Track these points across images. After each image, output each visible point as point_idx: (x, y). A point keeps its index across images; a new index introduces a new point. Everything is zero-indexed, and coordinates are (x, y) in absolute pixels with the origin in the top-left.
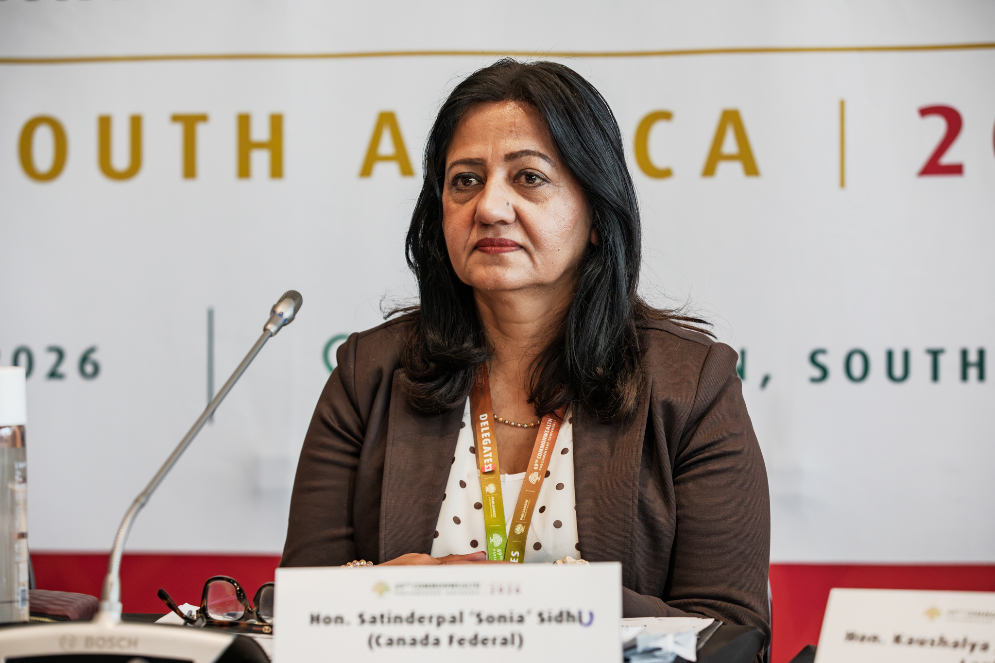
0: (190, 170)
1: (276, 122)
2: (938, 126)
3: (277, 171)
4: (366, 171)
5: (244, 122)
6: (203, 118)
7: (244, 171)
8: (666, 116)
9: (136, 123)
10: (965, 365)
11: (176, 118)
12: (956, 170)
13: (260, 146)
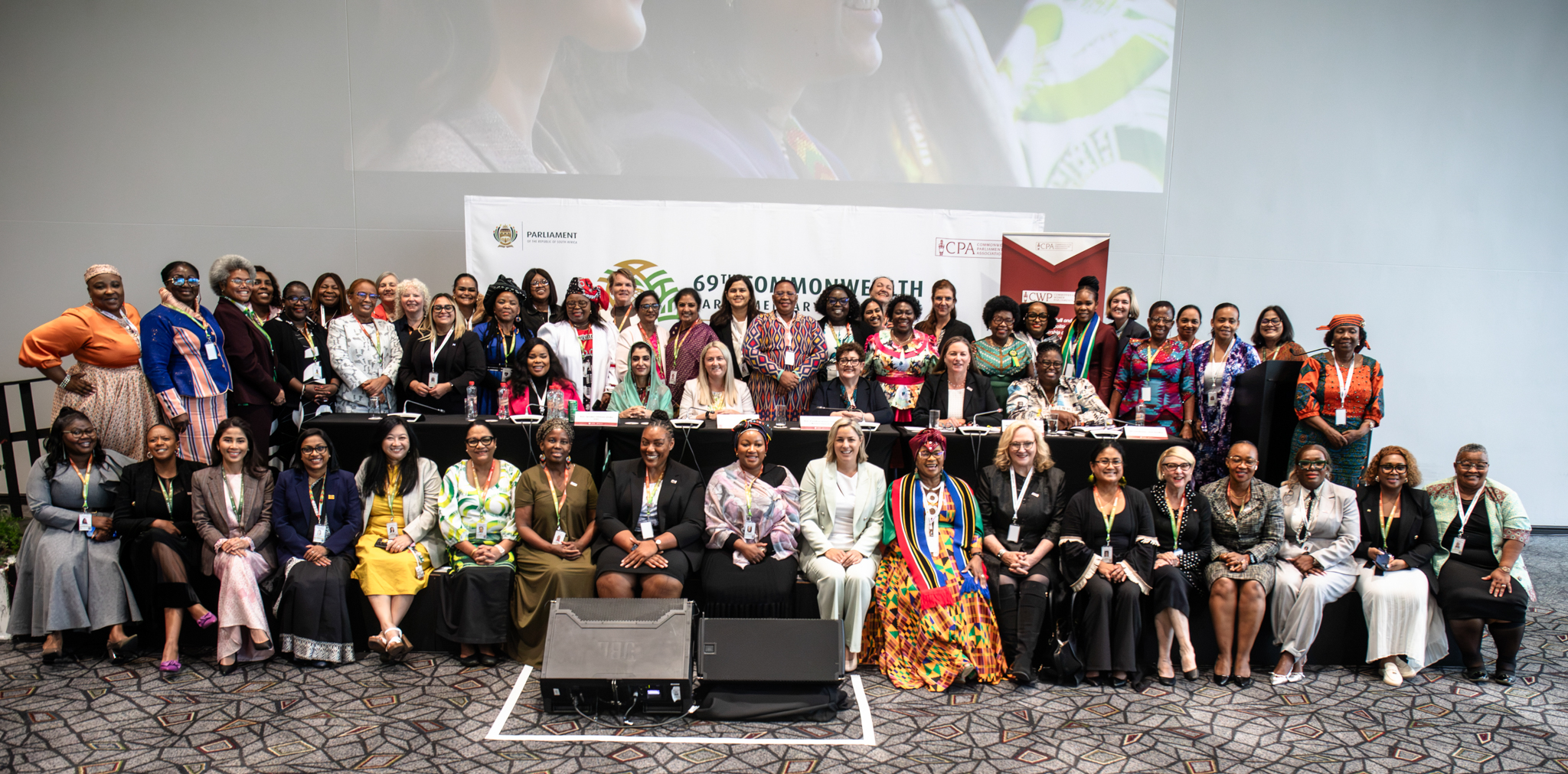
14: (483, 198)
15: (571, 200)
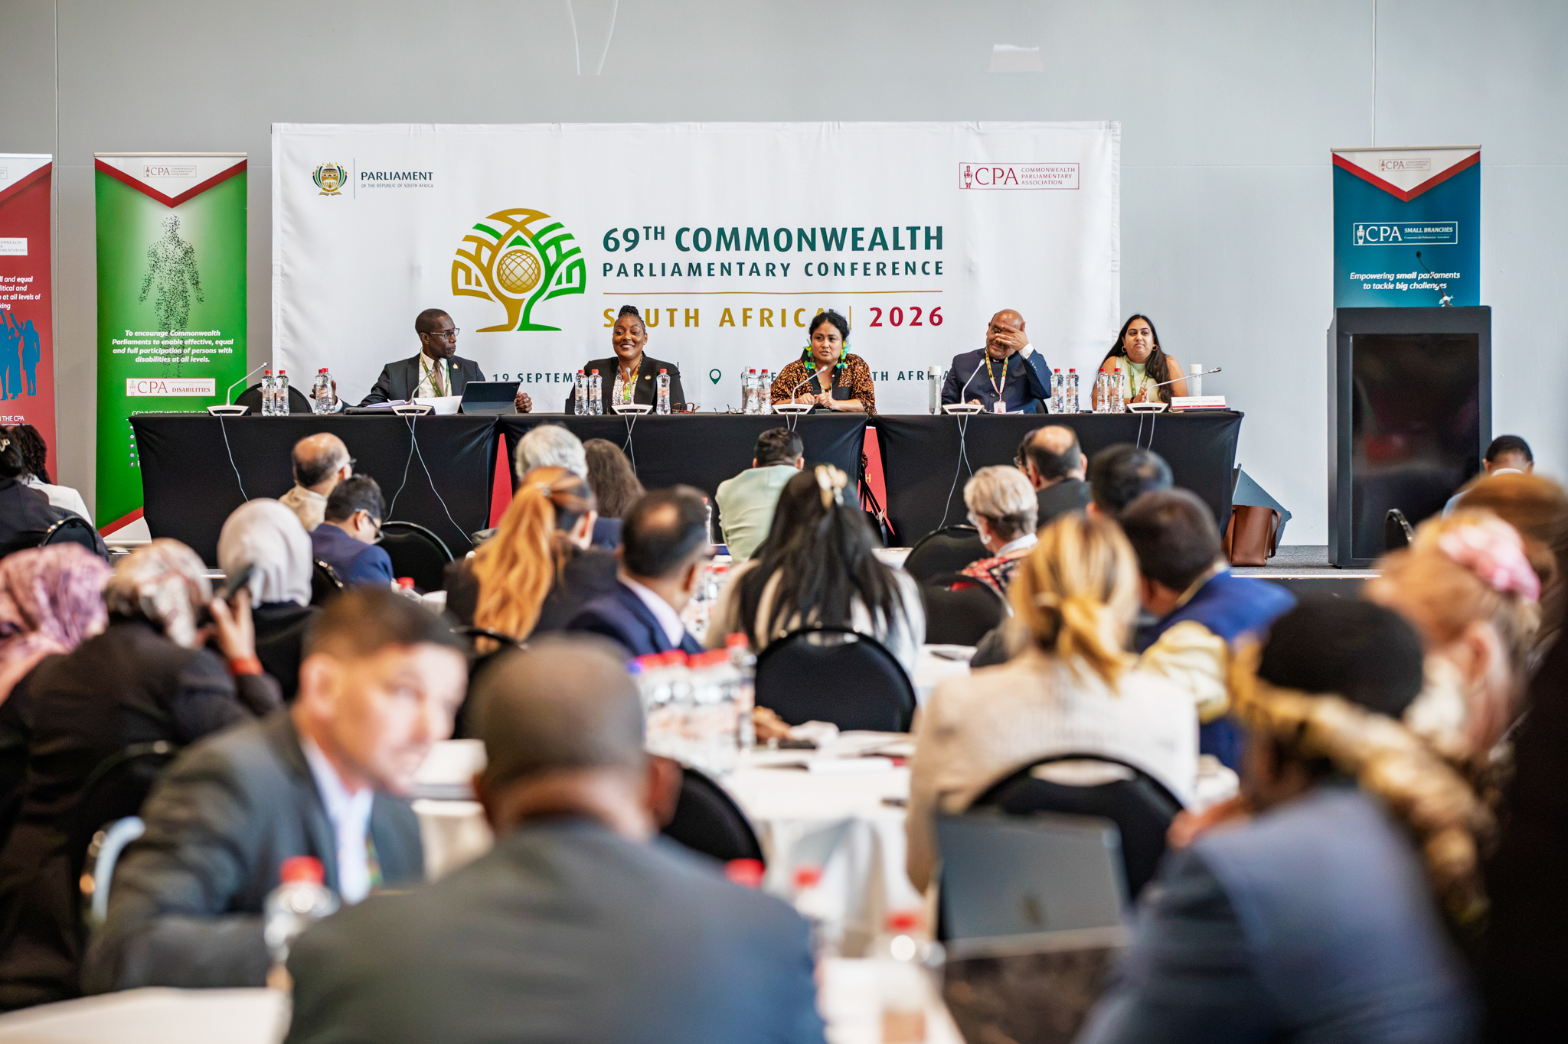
0: (672, 324)
1: (696, 311)
2: (875, 313)
3: (697, 325)
4: (721, 325)
5: (687, 311)
6: (676, 310)
7: (687, 324)
8: (804, 310)
9: (657, 311)
10: (883, 376)
11: (668, 310)
12: (880, 325)
13: (692, 318)
14: (298, 126)
15: (425, 127)
